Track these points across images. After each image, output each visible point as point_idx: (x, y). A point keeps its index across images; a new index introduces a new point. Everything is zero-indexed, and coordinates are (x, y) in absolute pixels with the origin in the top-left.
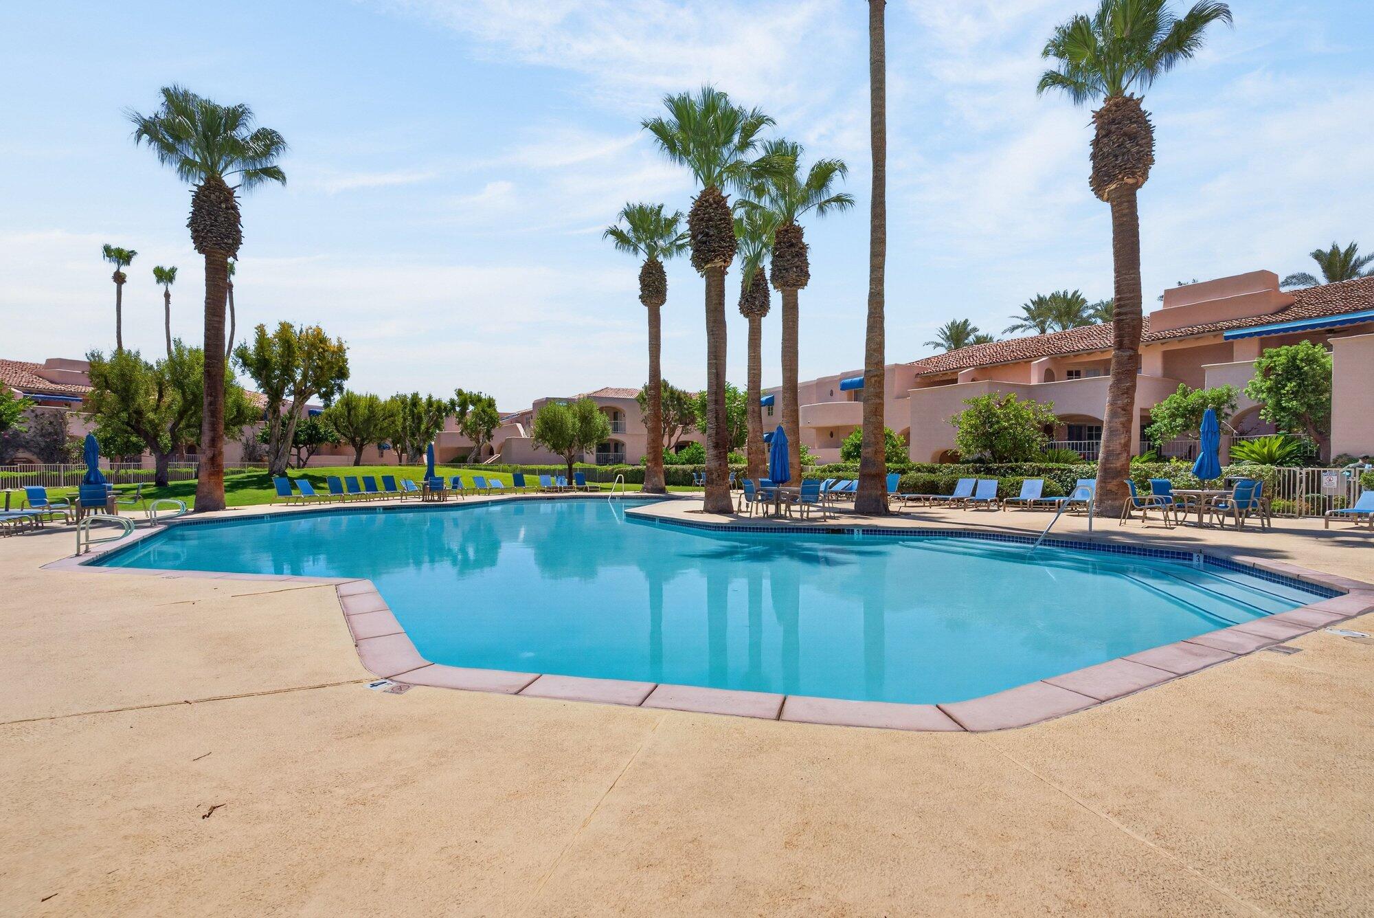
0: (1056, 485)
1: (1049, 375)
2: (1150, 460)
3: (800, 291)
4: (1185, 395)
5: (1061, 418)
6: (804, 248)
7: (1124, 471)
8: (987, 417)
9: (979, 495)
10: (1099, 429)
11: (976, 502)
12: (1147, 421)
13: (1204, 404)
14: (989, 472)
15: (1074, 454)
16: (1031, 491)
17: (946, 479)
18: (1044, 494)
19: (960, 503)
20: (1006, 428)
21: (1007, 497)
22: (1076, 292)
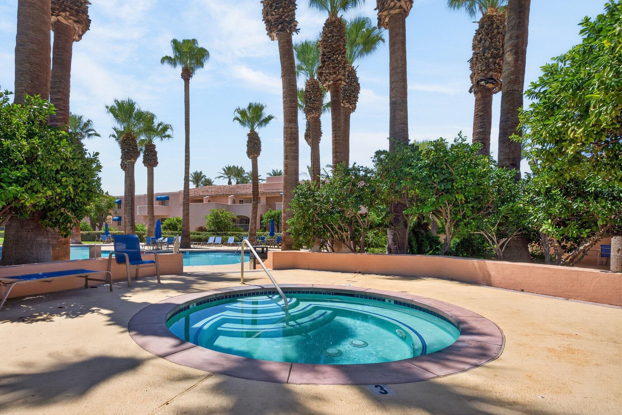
0: (238, 239)
1: (234, 202)
2: (262, 231)
3: (154, 168)
4: (271, 212)
5: (238, 217)
6: (156, 152)
7: (255, 234)
8: (217, 216)
9: (216, 242)
10: (249, 220)
11: (215, 244)
12: (262, 219)
13: (275, 215)
14: (218, 235)
15: (242, 229)
16: (230, 241)
17: (204, 237)
18: (234, 241)
19: (210, 244)
20: (222, 220)
21: (224, 243)
22: (241, 167)
